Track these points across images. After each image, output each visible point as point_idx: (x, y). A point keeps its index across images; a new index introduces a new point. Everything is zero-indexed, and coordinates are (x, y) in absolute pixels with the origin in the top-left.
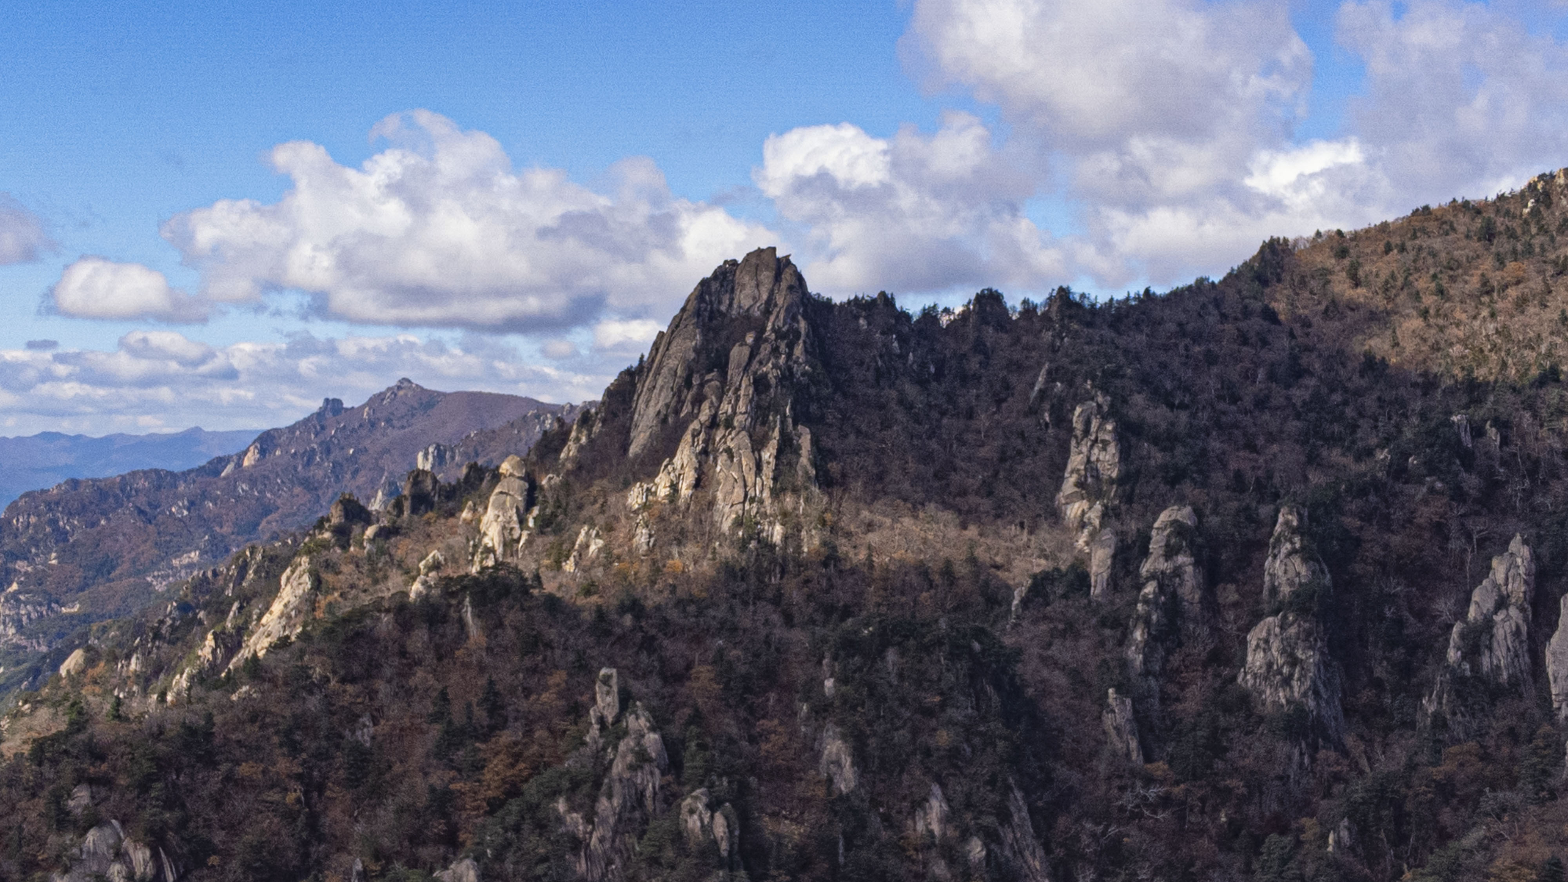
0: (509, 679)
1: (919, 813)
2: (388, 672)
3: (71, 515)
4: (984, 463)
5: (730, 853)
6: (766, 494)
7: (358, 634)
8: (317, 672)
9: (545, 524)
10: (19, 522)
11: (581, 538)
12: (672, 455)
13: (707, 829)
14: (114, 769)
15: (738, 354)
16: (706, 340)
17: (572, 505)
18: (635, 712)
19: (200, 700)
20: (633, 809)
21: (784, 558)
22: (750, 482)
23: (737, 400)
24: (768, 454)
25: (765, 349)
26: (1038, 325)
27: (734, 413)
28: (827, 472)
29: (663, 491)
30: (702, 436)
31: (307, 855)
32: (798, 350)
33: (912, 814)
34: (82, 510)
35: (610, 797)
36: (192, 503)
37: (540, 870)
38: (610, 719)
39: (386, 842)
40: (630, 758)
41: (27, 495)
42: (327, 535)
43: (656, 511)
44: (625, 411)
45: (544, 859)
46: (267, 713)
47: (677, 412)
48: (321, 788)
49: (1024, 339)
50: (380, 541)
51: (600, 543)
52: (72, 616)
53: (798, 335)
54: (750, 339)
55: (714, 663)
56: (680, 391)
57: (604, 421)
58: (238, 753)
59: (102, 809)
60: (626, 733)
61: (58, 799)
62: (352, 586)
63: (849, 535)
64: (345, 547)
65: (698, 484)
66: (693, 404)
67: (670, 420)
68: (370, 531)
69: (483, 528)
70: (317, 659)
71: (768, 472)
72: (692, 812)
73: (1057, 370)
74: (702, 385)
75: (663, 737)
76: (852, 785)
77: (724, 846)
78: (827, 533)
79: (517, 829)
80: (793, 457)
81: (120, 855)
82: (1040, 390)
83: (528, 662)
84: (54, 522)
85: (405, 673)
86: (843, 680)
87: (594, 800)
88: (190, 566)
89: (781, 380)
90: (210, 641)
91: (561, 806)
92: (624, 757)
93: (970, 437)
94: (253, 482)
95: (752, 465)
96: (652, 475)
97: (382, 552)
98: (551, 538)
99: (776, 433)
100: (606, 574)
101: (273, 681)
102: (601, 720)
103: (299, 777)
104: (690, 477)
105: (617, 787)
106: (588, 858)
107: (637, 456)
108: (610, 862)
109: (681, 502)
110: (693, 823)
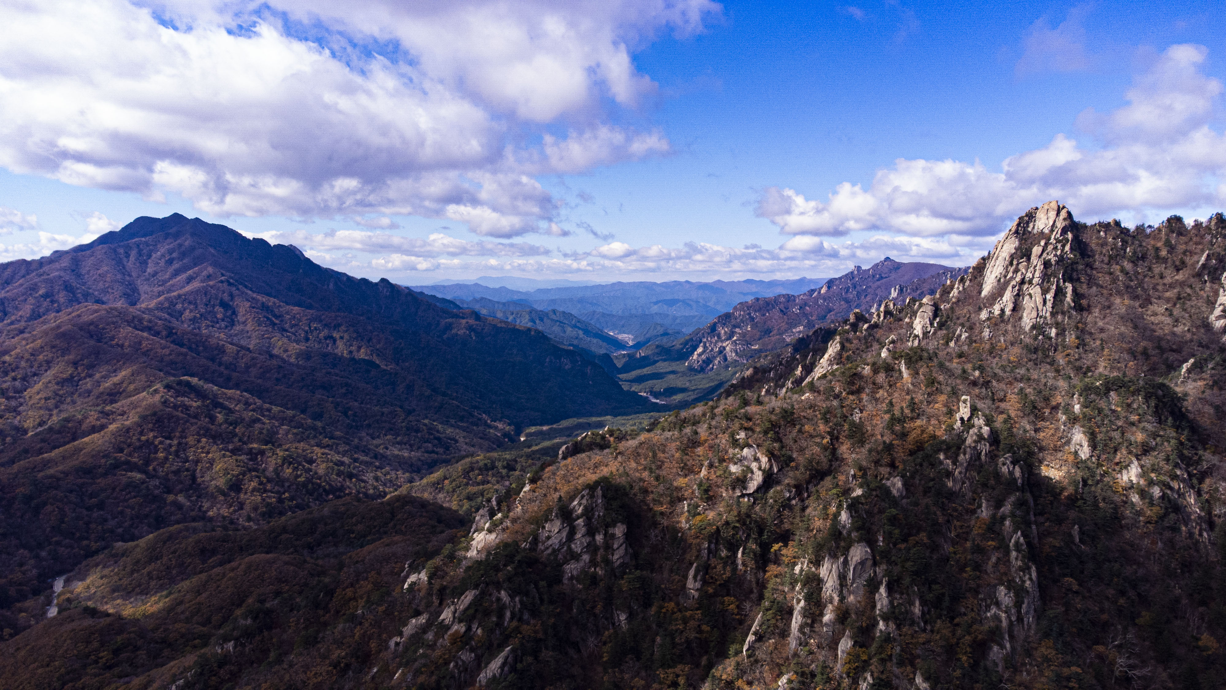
0: (921, 398)
1: (1124, 472)
2: (867, 390)
3: (755, 311)
4: (1168, 300)
5: (1023, 484)
6: (1048, 314)
7: (855, 374)
8: (837, 390)
9: (941, 325)
10: (737, 314)
11: (958, 332)
12: (1002, 296)
13: (1011, 473)
14: (754, 424)
15: (1036, 250)
16: (1020, 244)
17: (954, 317)
18: (977, 417)
19: (789, 398)
20: (976, 460)
21: (1056, 344)
22: (1040, 309)
23: (1035, 271)
24: (1050, 296)
25: (1050, 247)
26: (1202, 232)
27: (1033, 277)
28: (1081, 304)
29: (997, 312)
30: (1017, 288)
31: (831, 465)
32: (1067, 248)
33: (1120, 472)
34: (760, 310)
35: (965, 454)
36: (801, 307)
37: (931, 484)
38: (966, 419)
39: (864, 463)
40: (975, 437)
41: (741, 303)
42: (847, 327)
43: (993, 321)
44: (981, 276)
45: (933, 480)
46: (816, 405)
47: (1005, 276)
48: (837, 438)
49: (1194, 239)
50: (870, 331)
51: (967, 334)
52: (755, 350)
53: (1067, 241)
54: (1043, 243)
55: (1018, 394)
56: (1007, 267)
57: (971, 280)
58: (804, 421)
59: (750, 440)
60: (973, 426)
61: (732, 435)
62: (858, 349)
63: (1091, 334)
64: (855, 332)
65: (1014, 310)
66: (1013, 273)
67: (1002, 280)
68: (866, 326)
69: (914, 326)
70: (838, 384)
71: (1049, 304)
72: (1004, 464)
73: (1213, 254)
74: (1018, 264)
75: (991, 429)
76: (1088, 456)
77: (1020, 481)
78: (1079, 333)
79: (921, 465)
80: (1063, 298)
81: (757, 459)
82: (1203, 265)
83: (929, 390)
84: (749, 314)
85: (874, 392)
86: (1084, 406)
87: (958, 455)
88: (800, 332)
89: (1057, 263)
90: (800, 368)
91: (942, 457)
92: (972, 437)
93: (1160, 288)
94: (825, 299)
95: (1042, 301)
96: (992, 304)
97: (870, 335)
98: (944, 332)
99: (1054, 287)
100: (969, 349)
101: (819, 392)
102: (962, 419)
103: (829, 433)
104: (1010, 306)
105: (968, 450)
106: (954, 480)
107: (985, 296)
108: (964, 483)
109: (1006, 317)
110: (1005, 469)
